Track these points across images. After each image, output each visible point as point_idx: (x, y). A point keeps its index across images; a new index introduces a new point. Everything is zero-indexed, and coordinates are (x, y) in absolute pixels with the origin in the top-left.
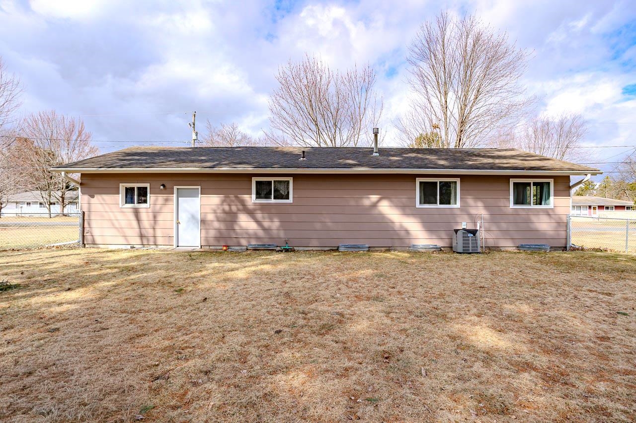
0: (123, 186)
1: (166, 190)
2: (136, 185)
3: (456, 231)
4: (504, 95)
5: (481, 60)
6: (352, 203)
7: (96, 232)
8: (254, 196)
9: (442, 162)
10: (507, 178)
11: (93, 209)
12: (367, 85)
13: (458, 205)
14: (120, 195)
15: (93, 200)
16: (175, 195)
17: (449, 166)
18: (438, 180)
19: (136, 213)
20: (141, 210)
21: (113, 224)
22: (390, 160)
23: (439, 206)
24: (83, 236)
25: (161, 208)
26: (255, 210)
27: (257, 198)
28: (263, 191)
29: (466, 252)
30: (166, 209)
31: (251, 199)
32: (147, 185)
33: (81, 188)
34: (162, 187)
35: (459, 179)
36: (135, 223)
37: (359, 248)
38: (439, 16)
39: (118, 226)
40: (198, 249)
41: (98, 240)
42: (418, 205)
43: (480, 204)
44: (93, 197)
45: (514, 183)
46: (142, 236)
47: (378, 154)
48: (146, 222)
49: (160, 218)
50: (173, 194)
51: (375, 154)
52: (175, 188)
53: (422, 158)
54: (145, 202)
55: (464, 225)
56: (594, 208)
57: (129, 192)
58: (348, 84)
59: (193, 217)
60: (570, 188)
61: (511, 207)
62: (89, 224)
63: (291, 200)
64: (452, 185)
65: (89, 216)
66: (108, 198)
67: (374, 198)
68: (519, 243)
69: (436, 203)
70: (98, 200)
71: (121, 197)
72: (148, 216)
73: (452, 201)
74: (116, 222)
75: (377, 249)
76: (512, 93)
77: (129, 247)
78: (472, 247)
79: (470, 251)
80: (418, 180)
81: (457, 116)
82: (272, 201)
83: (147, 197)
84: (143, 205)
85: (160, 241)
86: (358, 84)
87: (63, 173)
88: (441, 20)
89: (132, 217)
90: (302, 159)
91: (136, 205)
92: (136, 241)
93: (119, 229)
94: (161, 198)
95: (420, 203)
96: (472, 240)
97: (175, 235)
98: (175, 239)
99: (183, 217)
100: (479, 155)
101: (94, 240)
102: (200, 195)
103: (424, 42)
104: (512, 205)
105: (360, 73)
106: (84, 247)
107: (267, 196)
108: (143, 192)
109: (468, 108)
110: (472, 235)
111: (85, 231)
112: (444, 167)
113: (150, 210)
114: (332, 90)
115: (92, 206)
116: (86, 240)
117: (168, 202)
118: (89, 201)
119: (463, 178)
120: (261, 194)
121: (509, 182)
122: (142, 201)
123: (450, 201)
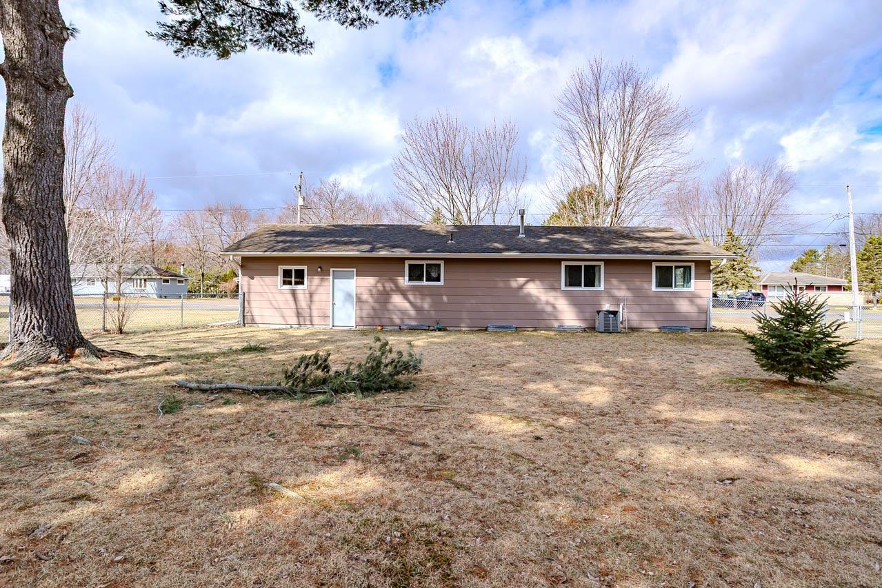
0: (281, 268)
1: (324, 273)
2: (293, 268)
3: (599, 312)
4: (668, 156)
5: (642, 115)
6: (501, 285)
7: (256, 312)
8: (407, 278)
9: (587, 246)
10: (649, 262)
11: (252, 291)
12: (508, 144)
13: (602, 288)
14: (279, 277)
15: (253, 282)
16: (331, 277)
17: (593, 251)
18: (583, 264)
19: (294, 293)
20: (298, 292)
21: (271, 304)
22: (537, 243)
23: (583, 288)
24: (244, 316)
25: (317, 289)
26: (408, 291)
27: (410, 280)
28: (416, 273)
29: (607, 331)
30: (322, 290)
31: (404, 281)
32: (305, 268)
33: (241, 270)
34: (319, 269)
35: (603, 263)
36: (292, 305)
37: (507, 328)
38: (592, 62)
39: (277, 307)
40: (354, 328)
41: (258, 319)
42: (563, 287)
43: (623, 287)
44: (253, 278)
45: (657, 267)
46: (298, 315)
47: (524, 236)
48: (303, 303)
49: (316, 298)
50: (329, 276)
51: (521, 236)
52: (332, 270)
53: (568, 240)
54: (302, 283)
55: (606, 306)
56: (800, 288)
57: (287, 273)
58: (485, 142)
59: (349, 295)
60: (710, 271)
61: (653, 290)
62: (249, 303)
63: (442, 283)
64: (597, 269)
65: (249, 295)
66: (267, 280)
67: (521, 280)
68: (661, 325)
69: (581, 286)
70: (257, 280)
71: (279, 279)
72: (305, 297)
73: (597, 283)
74: (274, 303)
75: (524, 329)
76: (677, 154)
77: (289, 326)
78: (613, 327)
79: (611, 331)
80: (564, 264)
81: (613, 180)
82: (425, 283)
83: (303, 279)
84: (300, 287)
85: (316, 321)
86: (498, 142)
87: (231, 257)
88: (595, 67)
89: (290, 297)
90: (450, 241)
91: (294, 287)
92: (294, 320)
93: (278, 309)
94: (316, 280)
95: (566, 285)
96: (613, 320)
97: (331, 315)
98: (331, 318)
99: (339, 296)
100: (627, 237)
101: (253, 319)
102: (355, 277)
103: (575, 92)
104: (654, 288)
105: (499, 129)
106: (244, 326)
107: (420, 278)
108: (300, 274)
109: (627, 170)
110: (613, 316)
111: (246, 311)
112: (588, 251)
113: (307, 291)
114: (467, 150)
115: (252, 287)
116: (246, 319)
117: (325, 284)
118: (248, 282)
119: (607, 262)
120: (414, 276)
121: (651, 266)
122: (300, 283)
123: (594, 284)
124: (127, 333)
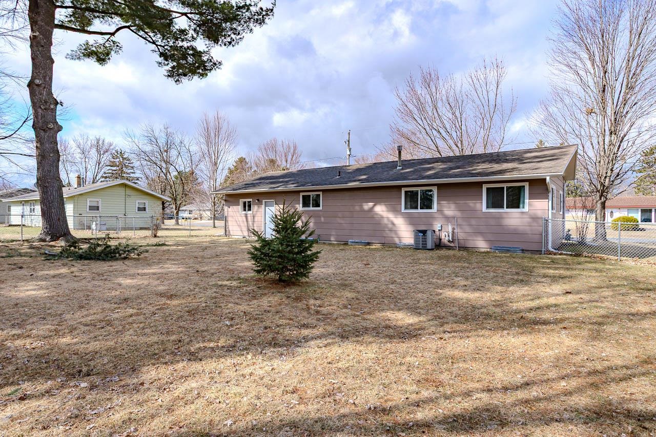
0: (242, 201)
1: (259, 202)
2: (247, 200)
7: (231, 228)
8: (301, 205)
10: (480, 184)
11: (229, 215)
13: (435, 210)
15: (230, 209)
16: (263, 206)
18: (419, 189)
19: (247, 216)
20: (249, 215)
21: (237, 223)
23: (419, 211)
24: (226, 230)
25: (256, 214)
27: (303, 206)
30: (258, 214)
31: (300, 207)
32: (251, 200)
33: (225, 202)
34: (257, 201)
35: (436, 187)
36: (246, 223)
41: (231, 233)
42: (403, 210)
44: (230, 207)
46: (248, 230)
48: (250, 222)
49: (256, 219)
52: (264, 201)
55: (439, 226)
61: (483, 211)
62: (228, 223)
63: (321, 208)
65: (228, 218)
66: (235, 207)
67: (371, 204)
68: (493, 246)
71: (240, 207)
72: (251, 218)
75: (373, 244)
78: (423, 244)
79: (421, 248)
80: (403, 190)
82: (311, 208)
83: (251, 207)
84: (249, 212)
89: (244, 219)
91: (247, 212)
92: (246, 234)
93: (239, 226)
94: (256, 208)
95: (405, 208)
101: (229, 232)
102: (275, 205)
104: (484, 209)
106: (226, 237)
107: (308, 205)
108: (250, 204)
110: (422, 234)
111: (227, 227)
113: (252, 215)
115: (229, 213)
116: (227, 233)
117: (260, 210)
118: (228, 210)
119: (439, 186)
120: (306, 203)
121: (482, 187)
122: (250, 210)
123: (430, 207)
124: (158, 237)
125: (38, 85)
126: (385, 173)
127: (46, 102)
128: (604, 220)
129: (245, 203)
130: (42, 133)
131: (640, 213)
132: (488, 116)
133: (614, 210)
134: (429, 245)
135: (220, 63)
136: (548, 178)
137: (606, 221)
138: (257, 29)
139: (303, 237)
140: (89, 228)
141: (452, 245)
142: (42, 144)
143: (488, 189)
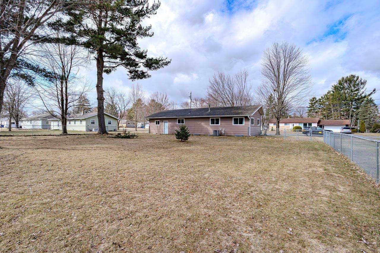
0: (155, 121)
1: (163, 121)
2: (158, 121)
8: (177, 123)
13: (220, 124)
15: (151, 124)
18: (215, 118)
19: (157, 126)
23: (215, 125)
25: (161, 125)
26: (178, 126)
32: (159, 121)
33: (149, 121)
42: (210, 124)
43: (225, 124)
46: (158, 131)
49: (161, 127)
51: (209, 111)
60: (249, 119)
63: (184, 124)
65: (150, 127)
66: (153, 123)
67: (200, 123)
71: (155, 123)
80: (210, 118)
82: (181, 124)
85: (161, 132)
90: (189, 113)
93: (155, 130)
98: (164, 132)
102: (168, 123)
104: (233, 124)
110: (216, 132)
112: (216, 115)
116: (150, 132)
117: (163, 124)
119: (221, 118)
120: (179, 122)
121: (232, 118)
122: (159, 124)
123: (218, 123)
125: (100, 86)
126: (205, 113)
127: (102, 91)
128: (279, 128)
129: (157, 122)
130: (100, 101)
131: (303, 125)
132: (242, 90)
133: (294, 124)
134: (217, 135)
135: (150, 76)
136: (248, 116)
137: (280, 128)
138: (165, 67)
139: (187, 131)
140: (91, 131)
141: (224, 135)
142: (100, 104)
143: (234, 119)
